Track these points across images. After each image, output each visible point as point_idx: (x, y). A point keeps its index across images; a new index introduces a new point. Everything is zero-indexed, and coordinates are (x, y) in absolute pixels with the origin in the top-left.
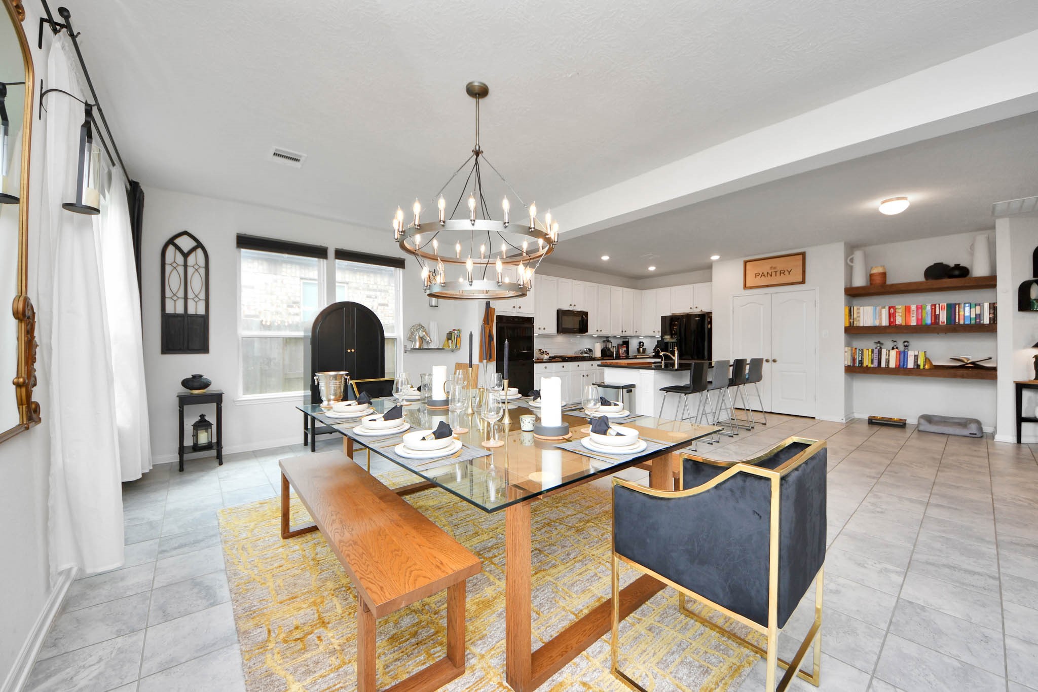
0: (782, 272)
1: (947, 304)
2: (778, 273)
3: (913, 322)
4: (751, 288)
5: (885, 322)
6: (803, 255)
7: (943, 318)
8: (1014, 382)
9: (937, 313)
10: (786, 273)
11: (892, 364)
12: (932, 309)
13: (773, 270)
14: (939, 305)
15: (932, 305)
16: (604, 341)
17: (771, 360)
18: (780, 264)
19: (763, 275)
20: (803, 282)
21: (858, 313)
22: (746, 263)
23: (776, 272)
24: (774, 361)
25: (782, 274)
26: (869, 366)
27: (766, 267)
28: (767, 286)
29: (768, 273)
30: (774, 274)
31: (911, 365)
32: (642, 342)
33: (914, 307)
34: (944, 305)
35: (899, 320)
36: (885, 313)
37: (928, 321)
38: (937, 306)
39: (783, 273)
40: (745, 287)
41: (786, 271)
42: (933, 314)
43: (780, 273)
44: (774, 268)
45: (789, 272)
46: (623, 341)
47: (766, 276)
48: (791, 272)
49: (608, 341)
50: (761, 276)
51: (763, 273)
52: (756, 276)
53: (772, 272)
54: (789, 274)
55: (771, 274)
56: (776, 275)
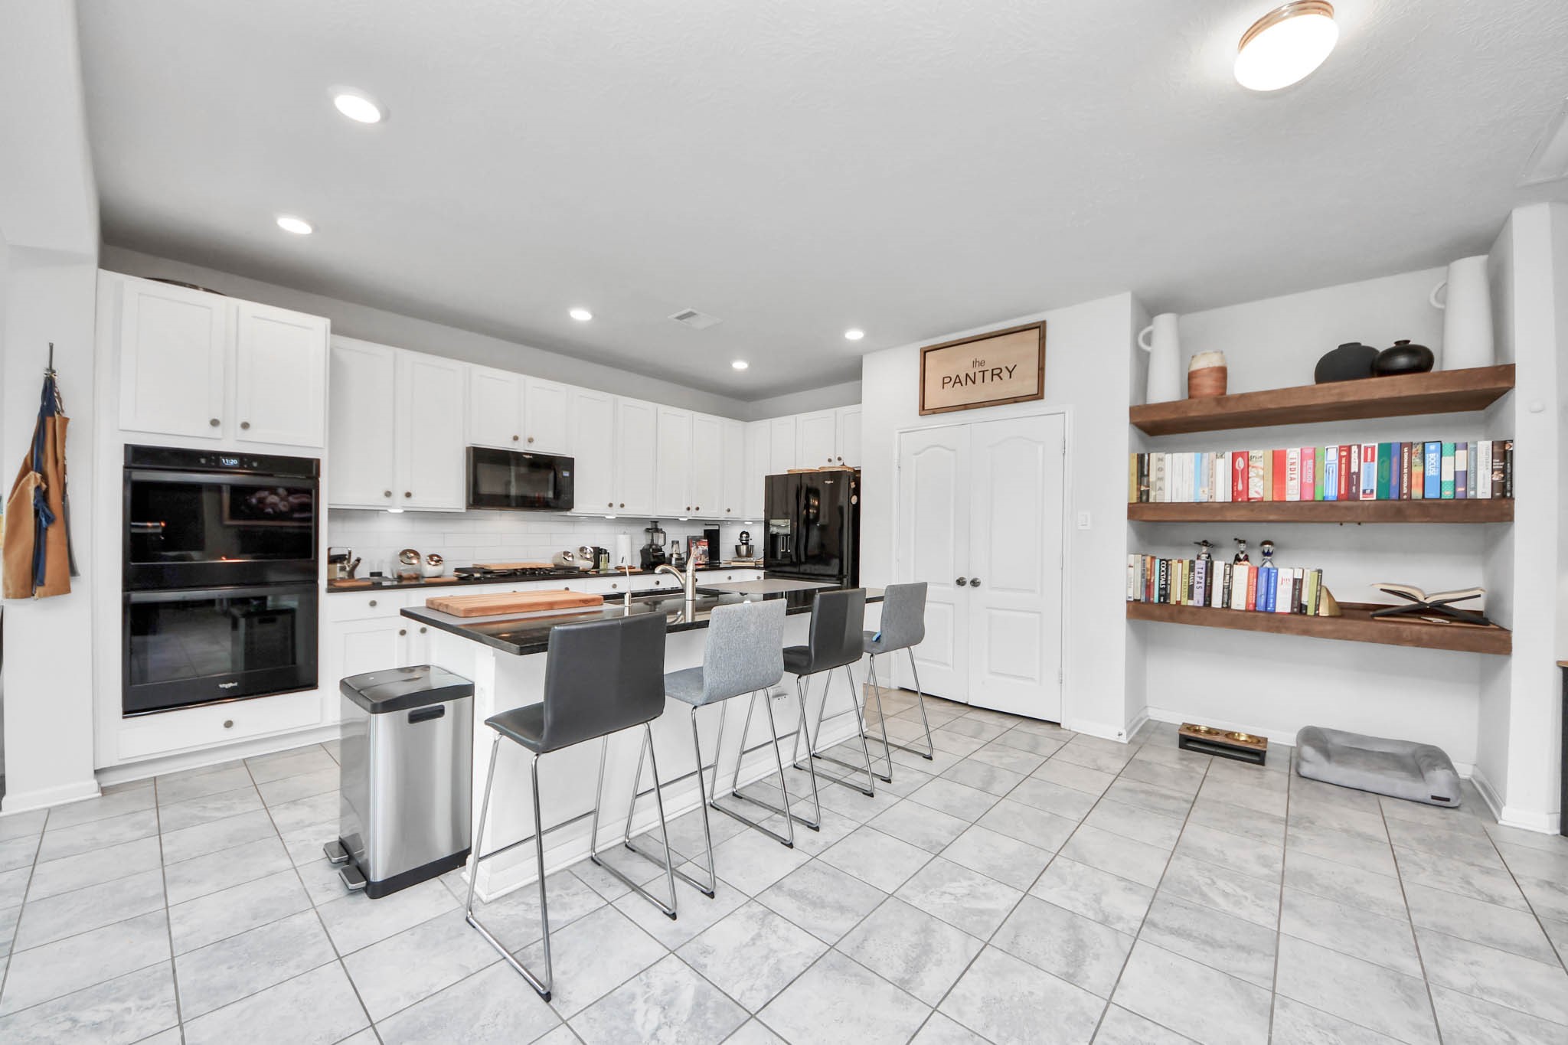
0: (995, 372)
1: (1380, 445)
2: (988, 375)
3: (1292, 494)
4: (935, 411)
5: (1222, 493)
6: (1041, 327)
7: (1369, 480)
8: (1558, 662)
9: (1354, 468)
10: (1005, 374)
11: (1239, 602)
12: (1340, 458)
13: (977, 369)
14: (1359, 447)
15: (1340, 449)
16: (648, 530)
17: (968, 580)
18: (992, 354)
19: (958, 380)
20: (1039, 395)
21: (1160, 469)
22: (924, 352)
23: (983, 372)
24: (975, 583)
25: (996, 378)
26: (1183, 603)
27: (961, 362)
28: (966, 407)
29: (967, 375)
30: (979, 376)
31: (1283, 604)
32: (747, 533)
33: (1293, 454)
34: (1373, 448)
35: (1259, 488)
36: (1222, 467)
37: (1330, 489)
38: (1354, 449)
39: (998, 375)
40: (923, 410)
41: (1004, 370)
42: (1343, 473)
43: (993, 375)
44: (981, 364)
45: (1011, 373)
46: (705, 531)
47: (964, 383)
48: (1013, 373)
49: (657, 530)
50: (955, 383)
51: (958, 376)
52: (944, 383)
53: (975, 373)
54: (1010, 377)
55: (973, 379)
56: (983, 381)
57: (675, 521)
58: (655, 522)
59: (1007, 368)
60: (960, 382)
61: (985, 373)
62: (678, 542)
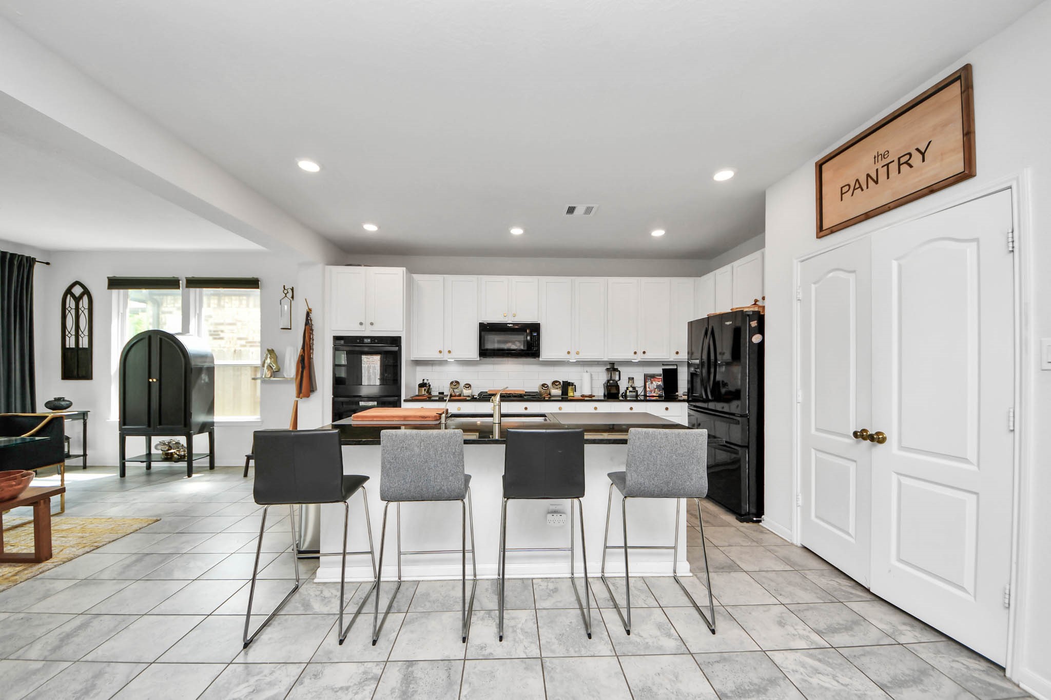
0: (903, 160)
2: (894, 167)
4: (833, 230)
6: (961, 76)
10: (916, 159)
13: (879, 166)
16: (608, 370)
18: (898, 139)
19: (858, 185)
20: (970, 172)
22: (820, 167)
23: (887, 165)
25: (904, 168)
27: (863, 162)
28: (867, 216)
29: (868, 176)
30: (882, 173)
39: (906, 163)
40: (821, 232)
41: (914, 153)
43: (900, 165)
44: (883, 157)
45: (923, 154)
46: (663, 369)
47: (864, 187)
48: (927, 154)
49: (616, 370)
50: (854, 189)
51: (857, 180)
52: (842, 194)
53: (877, 170)
54: (923, 161)
55: (875, 177)
56: (888, 178)
57: (628, 363)
58: (612, 364)
59: (918, 150)
60: (860, 187)
61: (890, 165)
62: (633, 378)
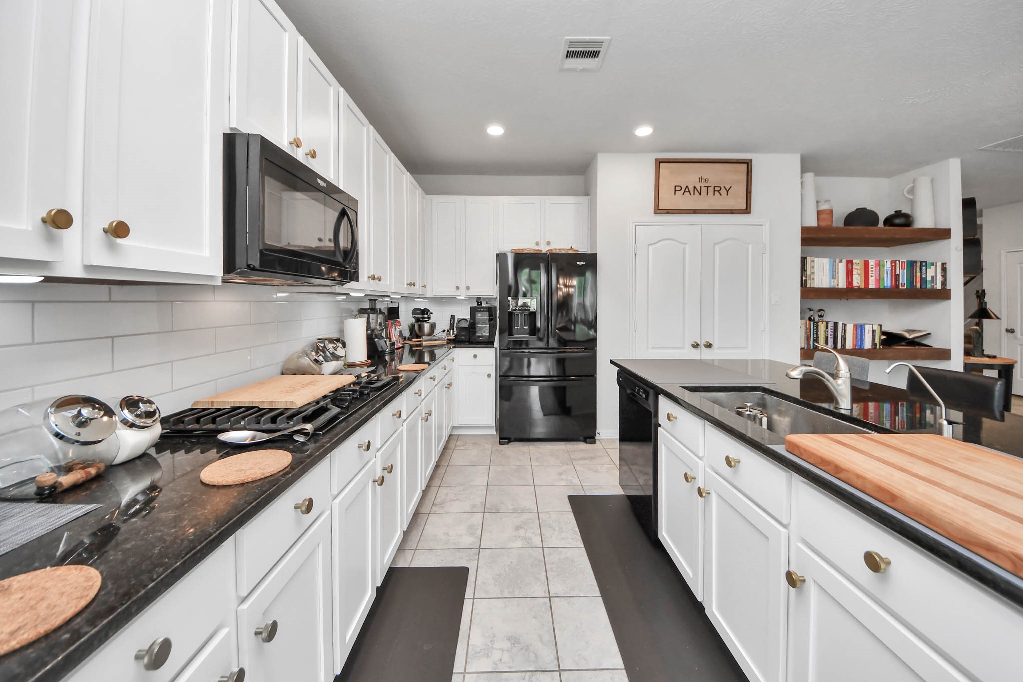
0: (716, 189)
1: (907, 261)
2: (711, 190)
3: (872, 286)
4: (669, 212)
5: (842, 284)
6: (748, 163)
7: (903, 280)
9: (897, 273)
10: (723, 192)
11: (849, 345)
12: (892, 266)
13: (703, 184)
14: (899, 262)
15: (892, 262)
17: (702, 343)
18: (715, 175)
19: (687, 190)
20: (747, 210)
21: (813, 267)
22: (659, 162)
23: (708, 187)
24: (708, 346)
25: (717, 193)
27: (691, 176)
28: (695, 212)
29: (695, 187)
30: (704, 190)
31: (868, 345)
33: (872, 263)
34: (904, 262)
35: (857, 281)
36: (842, 267)
37: (887, 283)
38: (897, 262)
39: (718, 191)
40: (658, 210)
41: (723, 188)
42: (893, 274)
43: (714, 191)
44: (705, 181)
45: (728, 191)
47: (692, 193)
48: (729, 192)
50: (685, 192)
51: (687, 187)
52: (675, 191)
53: (701, 187)
54: (727, 194)
55: (699, 192)
56: (707, 194)
59: (725, 187)
60: (689, 191)
61: (709, 188)
